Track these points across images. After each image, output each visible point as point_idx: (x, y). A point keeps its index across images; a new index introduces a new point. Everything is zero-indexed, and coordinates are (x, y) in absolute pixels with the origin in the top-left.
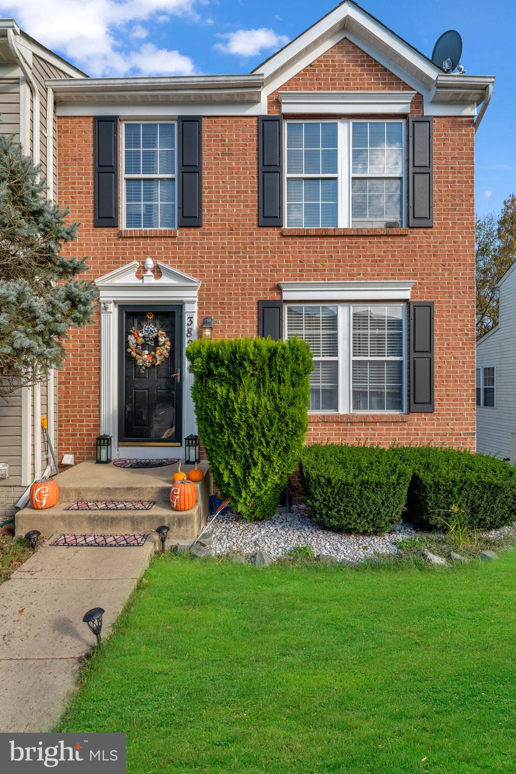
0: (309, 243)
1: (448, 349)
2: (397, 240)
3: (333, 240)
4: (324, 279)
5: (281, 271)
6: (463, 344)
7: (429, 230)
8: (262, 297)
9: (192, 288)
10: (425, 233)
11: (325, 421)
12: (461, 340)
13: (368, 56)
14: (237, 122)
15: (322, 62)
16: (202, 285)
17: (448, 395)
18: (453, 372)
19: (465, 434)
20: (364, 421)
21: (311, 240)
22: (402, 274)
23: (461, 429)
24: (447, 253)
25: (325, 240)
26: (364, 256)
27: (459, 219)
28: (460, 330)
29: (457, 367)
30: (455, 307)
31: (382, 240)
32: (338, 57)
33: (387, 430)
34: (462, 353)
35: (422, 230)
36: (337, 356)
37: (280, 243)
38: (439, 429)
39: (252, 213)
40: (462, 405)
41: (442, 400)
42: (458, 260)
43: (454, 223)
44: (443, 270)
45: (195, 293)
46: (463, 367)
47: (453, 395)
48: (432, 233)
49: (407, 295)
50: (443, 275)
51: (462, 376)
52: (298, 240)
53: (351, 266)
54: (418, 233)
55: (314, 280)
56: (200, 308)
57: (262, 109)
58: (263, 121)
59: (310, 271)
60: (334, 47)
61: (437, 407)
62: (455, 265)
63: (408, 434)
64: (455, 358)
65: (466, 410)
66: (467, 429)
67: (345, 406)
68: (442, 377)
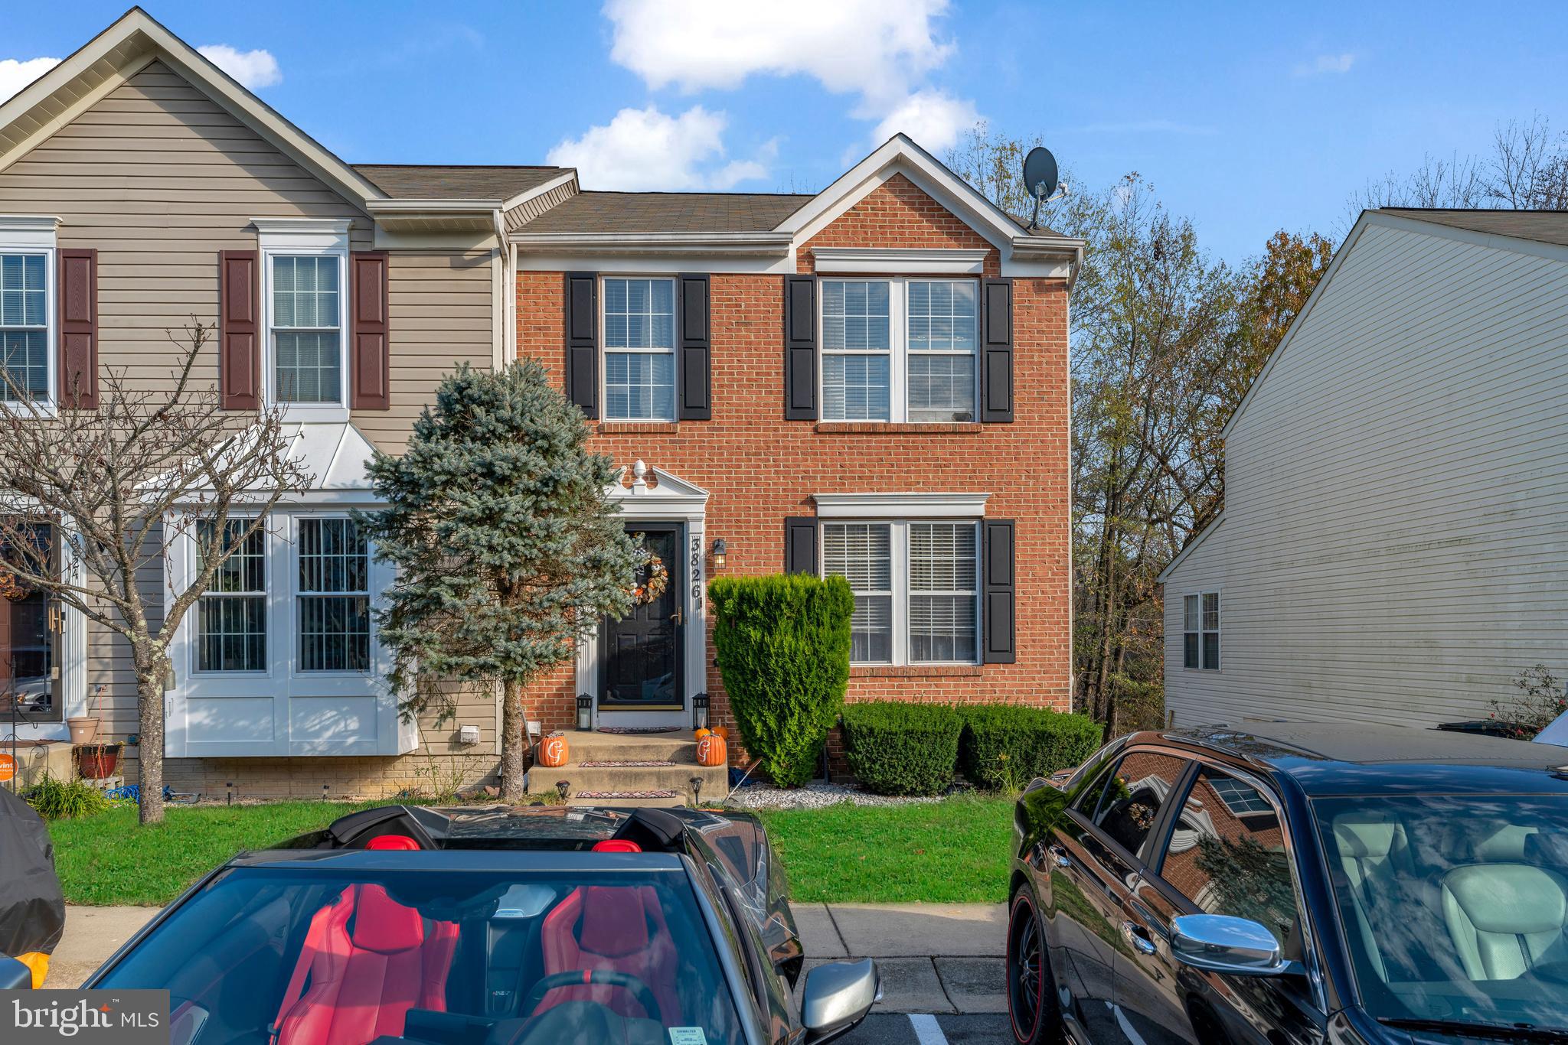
0: (852, 442)
1: (1034, 580)
2: (967, 438)
3: (883, 438)
4: (872, 490)
5: (815, 478)
6: (1053, 574)
7: (1009, 426)
8: (790, 513)
9: (699, 501)
10: (1003, 429)
11: (874, 675)
12: (1051, 569)
13: (928, 197)
14: (757, 281)
15: (868, 203)
16: (712, 497)
17: (1034, 641)
18: (1040, 611)
19: (1055, 692)
20: (925, 675)
21: (855, 438)
22: (974, 483)
23: (1051, 685)
24: (1033, 456)
25: (874, 439)
26: (925, 460)
27: (1047, 412)
28: (1050, 556)
29: (1046, 604)
30: (1043, 526)
31: (948, 438)
32: (889, 197)
33: (955, 686)
34: (1051, 586)
35: (1000, 426)
36: (889, 589)
37: (814, 442)
38: (1022, 685)
39: (775, 401)
40: (1052, 653)
41: (1025, 647)
42: (1046, 465)
43: (1041, 417)
44: (1028, 477)
45: (702, 508)
46: (1054, 604)
47: (1041, 641)
48: (1012, 429)
49: (980, 511)
50: (1026, 484)
51: (1052, 616)
52: (838, 438)
53: (907, 472)
54: (995, 430)
55: (860, 490)
56: (708, 527)
57: (789, 265)
58: (790, 281)
59: (854, 478)
60: (884, 185)
61: (1019, 656)
62: (1042, 471)
63: (982, 692)
64: (1043, 592)
65: (1057, 659)
66: (1058, 685)
67: (900, 655)
68: (1025, 617)
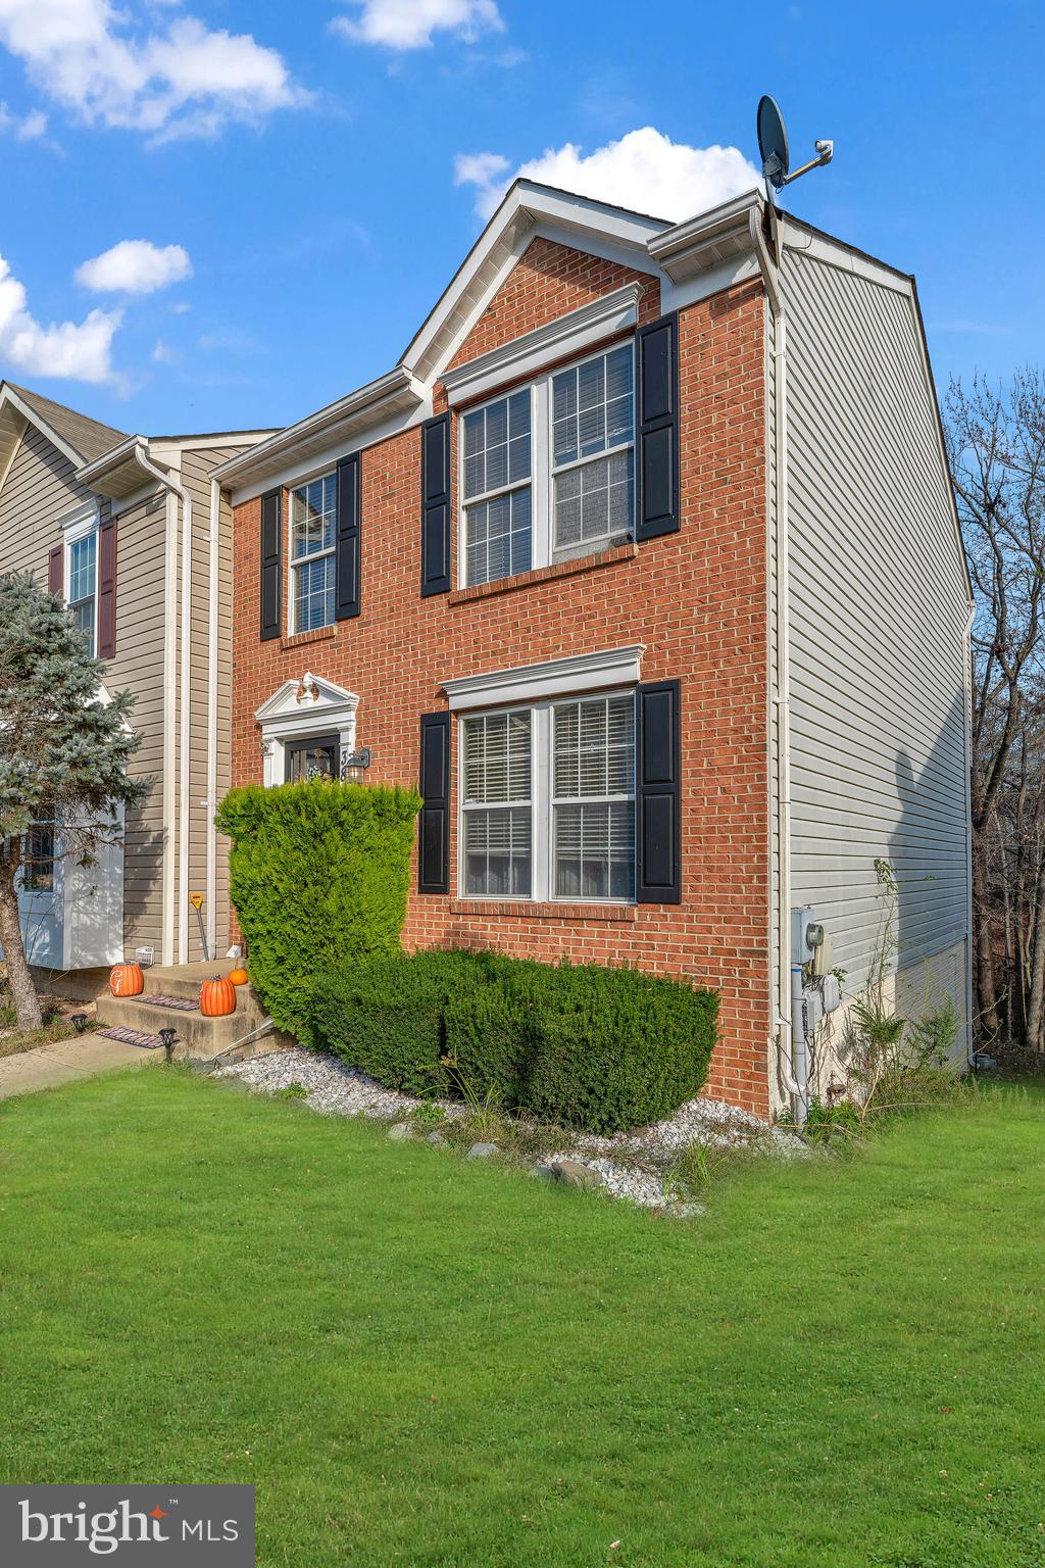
0: (486, 608)
1: (710, 772)
2: (618, 569)
3: (519, 595)
4: (506, 666)
5: (449, 662)
6: (741, 759)
7: (674, 537)
8: (426, 710)
9: (346, 708)
10: (666, 545)
11: (507, 913)
12: (737, 751)
13: (571, 250)
14: (399, 443)
15: (503, 296)
16: (361, 701)
17: (710, 869)
18: (719, 820)
19: (743, 953)
20: (577, 918)
21: (489, 602)
22: (626, 635)
23: (737, 942)
24: (710, 574)
25: (508, 599)
26: (565, 613)
27: (732, 499)
28: (736, 731)
29: (728, 809)
30: (725, 684)
31: (595, 575)
32: (529, 274)
33: (601, 934)
34: (737, 780)
35: (661, 541)
36: (529, 798)
37: (449, 617)
38: (692, 940)
39: (415, 577)
40: (738, 890)
41: (697, 879)
42: (730, 585)
43: (722, 511)
44: (701, 610)
45: (352, 715)
46: (741, 809)
47: (720, 869)
48: (679, 542)
49: (634, 673)
50: (700, 621)
51: (738, 829)
52: (471, 607)
53: (545, 636)
54: (655, 548)
55: (494, 669)
56: (358, 737)
57: (425, 412)
58: (428, 425)
59: (487, 655)
60: (520, 262)
61: (687, 893)
62: (725, 596)
63: (635, 945)
64: (724, 790)
65: (747, 900)
66: (749, 942)
67: (542, 890)
68: (696, 831)
